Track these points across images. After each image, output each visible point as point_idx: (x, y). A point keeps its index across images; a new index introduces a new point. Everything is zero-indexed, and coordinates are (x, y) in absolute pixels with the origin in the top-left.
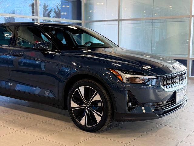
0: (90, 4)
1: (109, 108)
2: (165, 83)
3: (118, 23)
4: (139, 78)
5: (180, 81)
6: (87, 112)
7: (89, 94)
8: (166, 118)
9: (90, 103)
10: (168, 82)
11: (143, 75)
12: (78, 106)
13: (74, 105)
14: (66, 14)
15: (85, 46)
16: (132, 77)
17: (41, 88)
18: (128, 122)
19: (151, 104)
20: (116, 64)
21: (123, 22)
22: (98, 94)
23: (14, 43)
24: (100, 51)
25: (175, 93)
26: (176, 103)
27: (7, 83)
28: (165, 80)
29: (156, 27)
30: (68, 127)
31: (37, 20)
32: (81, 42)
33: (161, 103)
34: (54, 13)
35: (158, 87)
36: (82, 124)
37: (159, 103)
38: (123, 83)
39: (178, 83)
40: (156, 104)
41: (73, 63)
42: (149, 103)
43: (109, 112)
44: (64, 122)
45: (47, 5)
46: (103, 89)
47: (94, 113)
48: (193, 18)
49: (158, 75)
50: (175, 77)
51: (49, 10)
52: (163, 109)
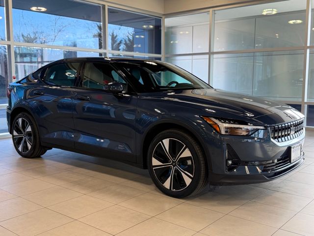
0: (172, 33)
1: (202, 167)
2: (276, 135)
3: (208, 57)
4: (241, 128)
5: (295, 132)
6: (172, 172)
7: (175, 148)
8: (277, 181)
9: (177, 160)
10: (280, 134)
11: (246, 124)
12: (162, 164)
13: (155, 162)
14: (139, 46)
15: (168, 87)
16: (232, 128)
17: (110, 140)
18: (226, 185)
19: (257, 163)
20: (210, 110)
21: (215, 56)
22: (187, 149)
23: (79, 84)
24: (189, 93)
25: (289, 149)
26: (290, 162)
27: (69, 133)
28: (276, 131)
29: (257, 61)
30: (148, 192)
31: (105, 54)
32: (160, 80)
33: (271, 161)
34: (124, 45)
35: (266, 140)
36: (166, 187)
37: (268, 162)
38: (221, 134)
39: (294, 135)
40: (264, 163)
41: (156, 110)
42: (255, 161)
43: (202, 172)
44: (143, 184)
45: (115, 35)
46: (194, 143)
47: (182, 173)
48: (308, 51)
49: (266, 125)
50: (289, 128)
51: (118, 42)
52: (272, 170)
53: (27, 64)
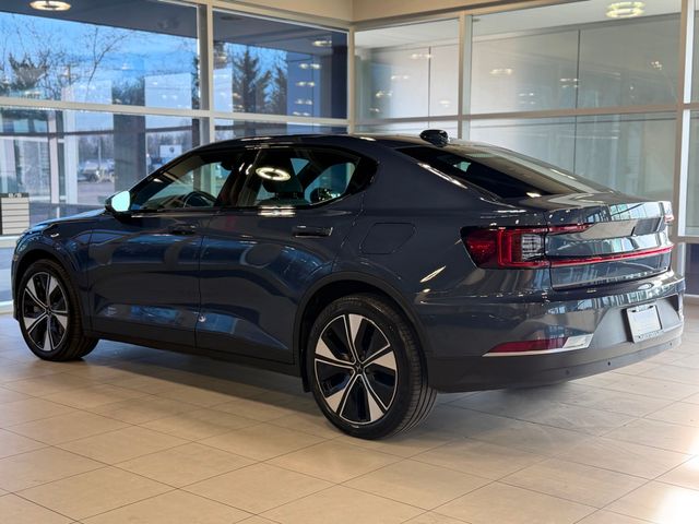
3: (457, 127)
21: (474, 123)
34: (274, 83)
45: (253, 58)
48: (687, 115)
53: (21, 139)
